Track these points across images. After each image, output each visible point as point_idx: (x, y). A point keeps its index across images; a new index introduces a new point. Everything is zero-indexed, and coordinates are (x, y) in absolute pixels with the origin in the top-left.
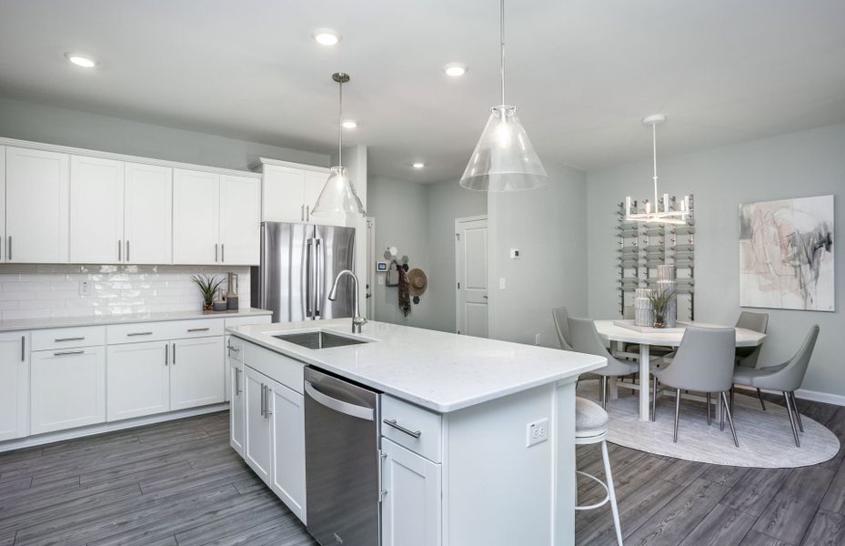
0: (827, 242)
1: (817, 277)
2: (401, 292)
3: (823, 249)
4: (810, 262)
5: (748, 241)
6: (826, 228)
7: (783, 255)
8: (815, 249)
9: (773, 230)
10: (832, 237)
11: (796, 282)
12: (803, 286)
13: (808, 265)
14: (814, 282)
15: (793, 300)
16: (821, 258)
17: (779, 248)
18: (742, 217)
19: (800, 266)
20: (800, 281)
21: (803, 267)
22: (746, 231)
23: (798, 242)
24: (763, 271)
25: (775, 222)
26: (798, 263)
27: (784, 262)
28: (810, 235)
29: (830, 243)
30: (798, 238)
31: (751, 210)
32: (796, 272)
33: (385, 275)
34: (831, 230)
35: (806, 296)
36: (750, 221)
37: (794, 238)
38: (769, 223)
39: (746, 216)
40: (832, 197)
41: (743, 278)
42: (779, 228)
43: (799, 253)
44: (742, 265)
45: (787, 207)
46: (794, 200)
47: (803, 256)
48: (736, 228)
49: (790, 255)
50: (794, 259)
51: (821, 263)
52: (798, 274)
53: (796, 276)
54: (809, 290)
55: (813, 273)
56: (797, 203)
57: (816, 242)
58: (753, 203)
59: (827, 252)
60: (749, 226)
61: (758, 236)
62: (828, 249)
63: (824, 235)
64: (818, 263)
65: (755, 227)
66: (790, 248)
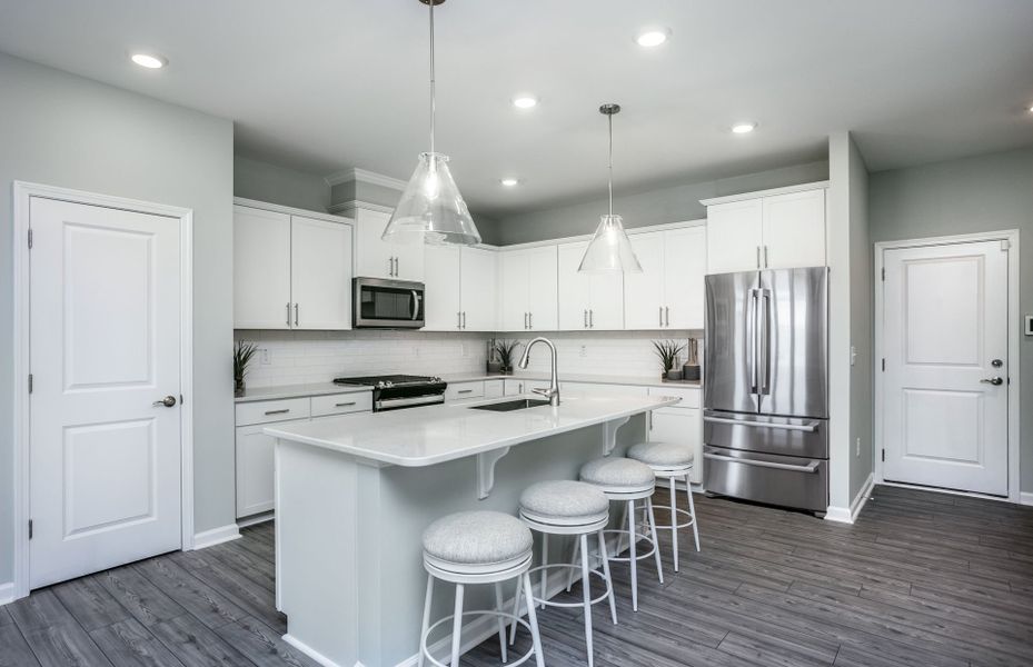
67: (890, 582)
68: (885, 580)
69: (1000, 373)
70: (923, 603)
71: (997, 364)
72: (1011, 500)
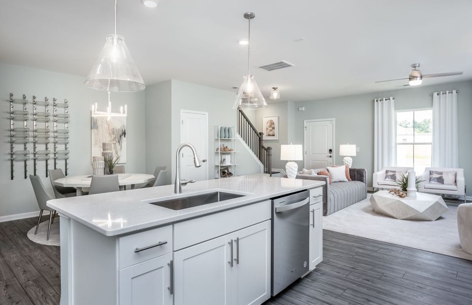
1: (121, 149)
3: (123, 136)
4: (119, 142)
5: (95, 130)
6: (124, 127)
7: (109, 138)
8: (121, 136)
9: (106, 126)
10: (126, 131)
16: (123, 140)
17: (108, 135)
18: (93, 118)
20: (116, 150)
22: (95, 125)
23: (115, 133)
25: (107, 122)
26: (115, 142)
27: (110, 141)
28: (119, 129)
29: (125, 134)
34: (125, 129)
36: (96, 120)
37: (114, 130)
38: (105, 123)
42: (108, 125)
43: (116, 137)
44: (93, 143)
47: (117, 139)
49: (113, 138)
50: (114, 140)
53: (114, 148)
55: (120, 147)
57: (121, 133)
59: (124, 138)
60: (96, 123)
61: (100, 127)
62: (125, 136)
63: (123, 130)
64: (122, 142)
65: (99, 124)
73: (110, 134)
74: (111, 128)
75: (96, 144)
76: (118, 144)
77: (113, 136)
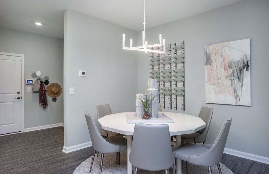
0: (247, 66)
1: (242, 86)
2: (41, 95)
3: (245, 70)
4: (238, 78)
5: (209, 66)
6: (246, 57)
7: (226, 74)
8: (241, 70)
9: (221, 59)
10: (249, 62)
11: (232, 89)
12: (235, 91)
13: (238, 79)
14: (241, 88)
15: (231, 100)
16: (244, 75)
17: (223, 70)
18: (206, 53)
19: (234, 80)
20: (234, 88)
21: (235, 80)
22: (208, 61)
23: (233, 66)
24: (216, 83)
25: (222, 55)
26: (233, 78)
27: (226, 77)
28: (238, 62)
29: (248, 66)
30: (233, 64)
31: (210, 49)
32: (232, 83)
33: (32, 86)
34: (249, 59)
35: (237, 97)
36: (210, 55)
37: (231, 64)
38: (219, 55)
39: (208, 53)
40: (249, 39)
41: (207, 86)
42: (224, 58)
43: (233, 72)
44: (206, 80)
45: (227, 46)
46: (231, 42)
47: (235, 74)
48: (203, 59)
49: (229, 73)
50: (231, 76)
51: (244, 78)
52: (233, 85)
53: (232, 85)
54: (238, 94)
55: (240, 84)
56: (232, 44)
57: (241, 66)
58: (211, 44)
59: (247, 72)
60: (210, 58)
61: (214, 63)
62: (247, 70)
63: (245, 62)
64: (243, 78)
65: (213, 58)
66: (229, 70)
67: (16, 166)
68: (14, 167)
69: (19, 95)
70: (30, 167)
71: (19, 93)
72: (22, 132)
73: (226, 69)
74: (227, 61)
75: (209, 81)
76: (237, 80)
77: (230, 71)
